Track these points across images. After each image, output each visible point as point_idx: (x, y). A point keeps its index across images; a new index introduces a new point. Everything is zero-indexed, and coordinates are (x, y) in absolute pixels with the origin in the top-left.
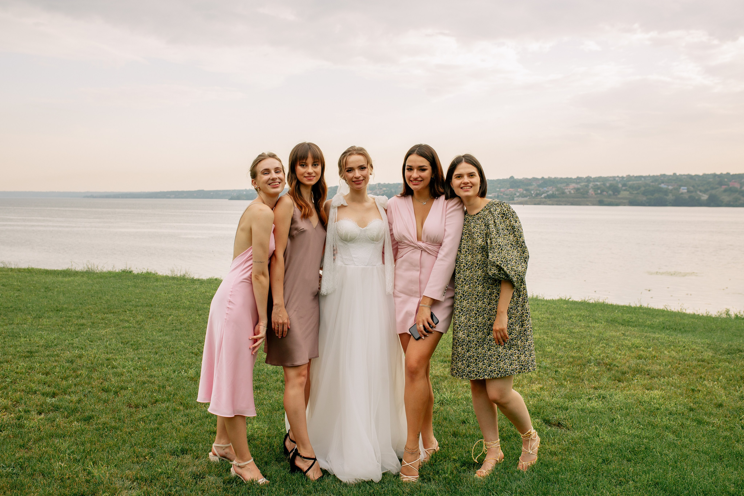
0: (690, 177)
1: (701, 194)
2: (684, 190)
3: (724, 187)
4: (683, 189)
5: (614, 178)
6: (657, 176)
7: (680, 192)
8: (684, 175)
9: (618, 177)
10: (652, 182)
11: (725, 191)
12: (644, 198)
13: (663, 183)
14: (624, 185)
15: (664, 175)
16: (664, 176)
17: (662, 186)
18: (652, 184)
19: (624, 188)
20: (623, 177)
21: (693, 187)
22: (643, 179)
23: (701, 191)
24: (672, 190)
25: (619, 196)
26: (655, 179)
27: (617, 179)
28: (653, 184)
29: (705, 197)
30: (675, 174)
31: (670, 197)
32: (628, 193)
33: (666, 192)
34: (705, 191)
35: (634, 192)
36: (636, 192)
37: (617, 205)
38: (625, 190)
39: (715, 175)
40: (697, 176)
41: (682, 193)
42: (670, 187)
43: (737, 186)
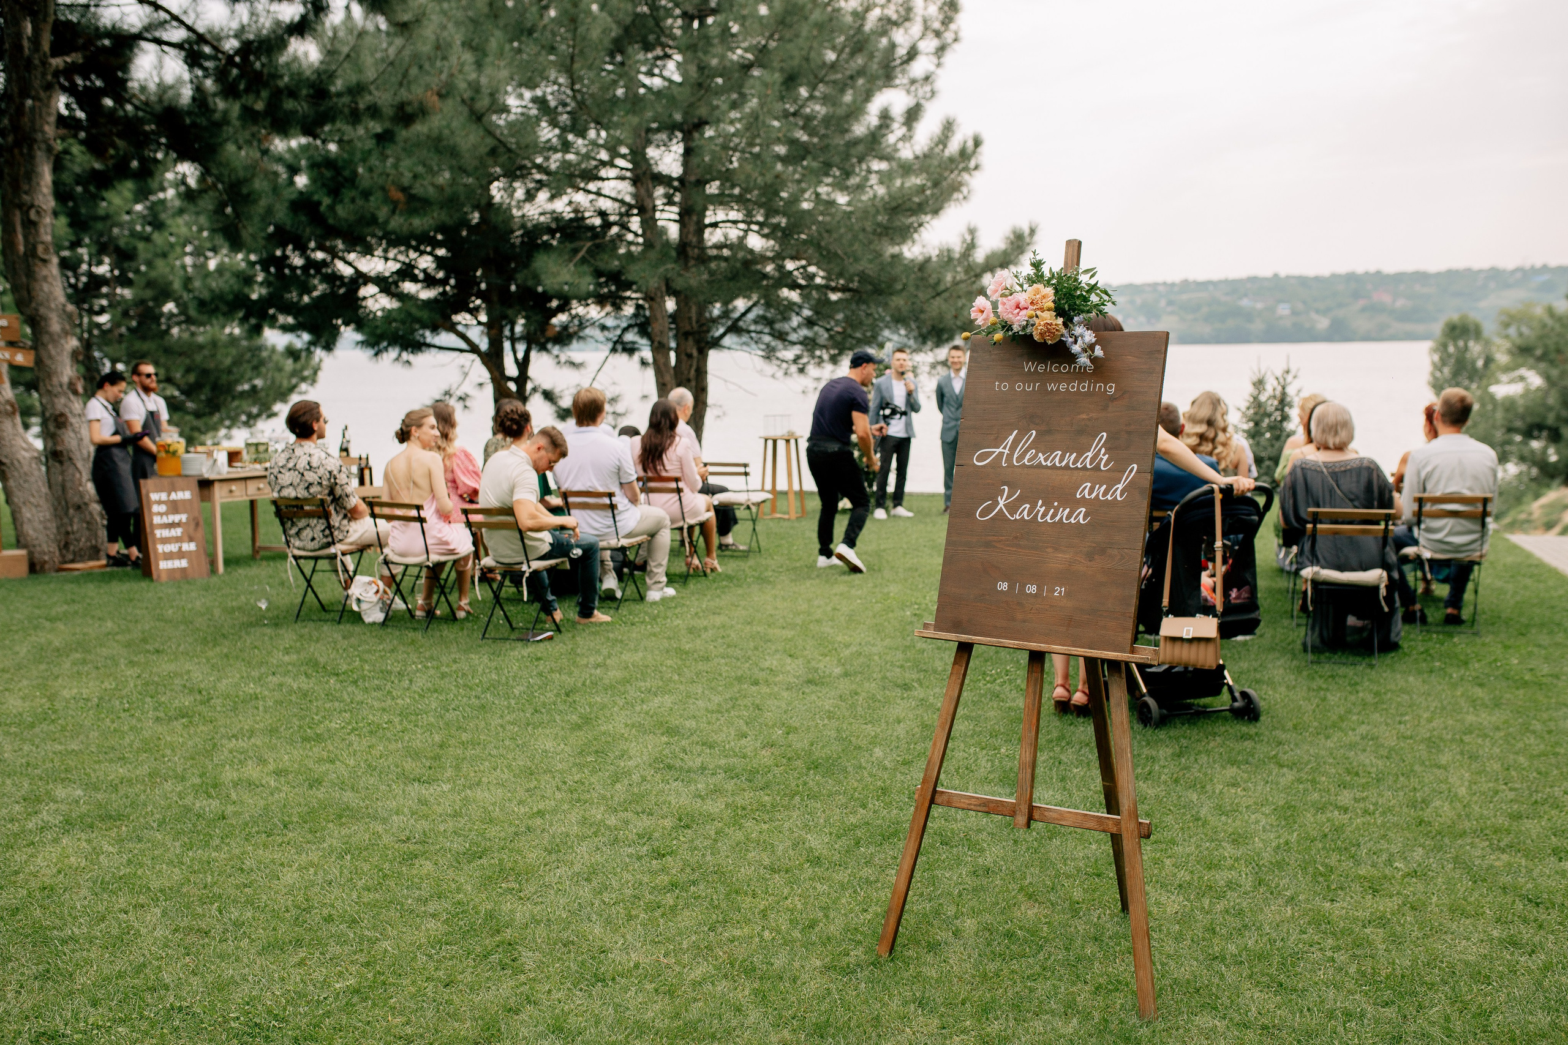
0: (1303, 281)
1: (1316, 317)
2: (1283, 310)
3: (1361, 303)
4: (1283, 308)
5: (1154, 286)
6: (1241, 280)
7: (1277, 315)
8: (1294, 277)
9: (1165, 284)
10: (1227, 294)
11: (1363, 310)
12: (1208, 329)
13: (1246, 295)
14: (1170, 303)
15: (1255, 277)
16: (1253, 280)
17: (1245, 303)
18: (1224, 299)
19: (1169, 309)
20: (1173, 285)
21: (1305, 302)
22: (1211, 288)
23: (1317, 311)
24: (1260, 311)
26: (1235, 287)
27: (1161, 289)
28: (1229, 298)
29: (1323, 323)
30: (1276, 276)
31: (1258, 326)
32: (1177, 318)
33: (1249, 316)
34: (1324, 312)
35: (1186, 319)
36: (1191, 318)
38: (1170, 314)
39: (1351, 277)
40: (1317, 279)
41: (1281, 318)
42: (1259, 306)
43: (1386, 299)
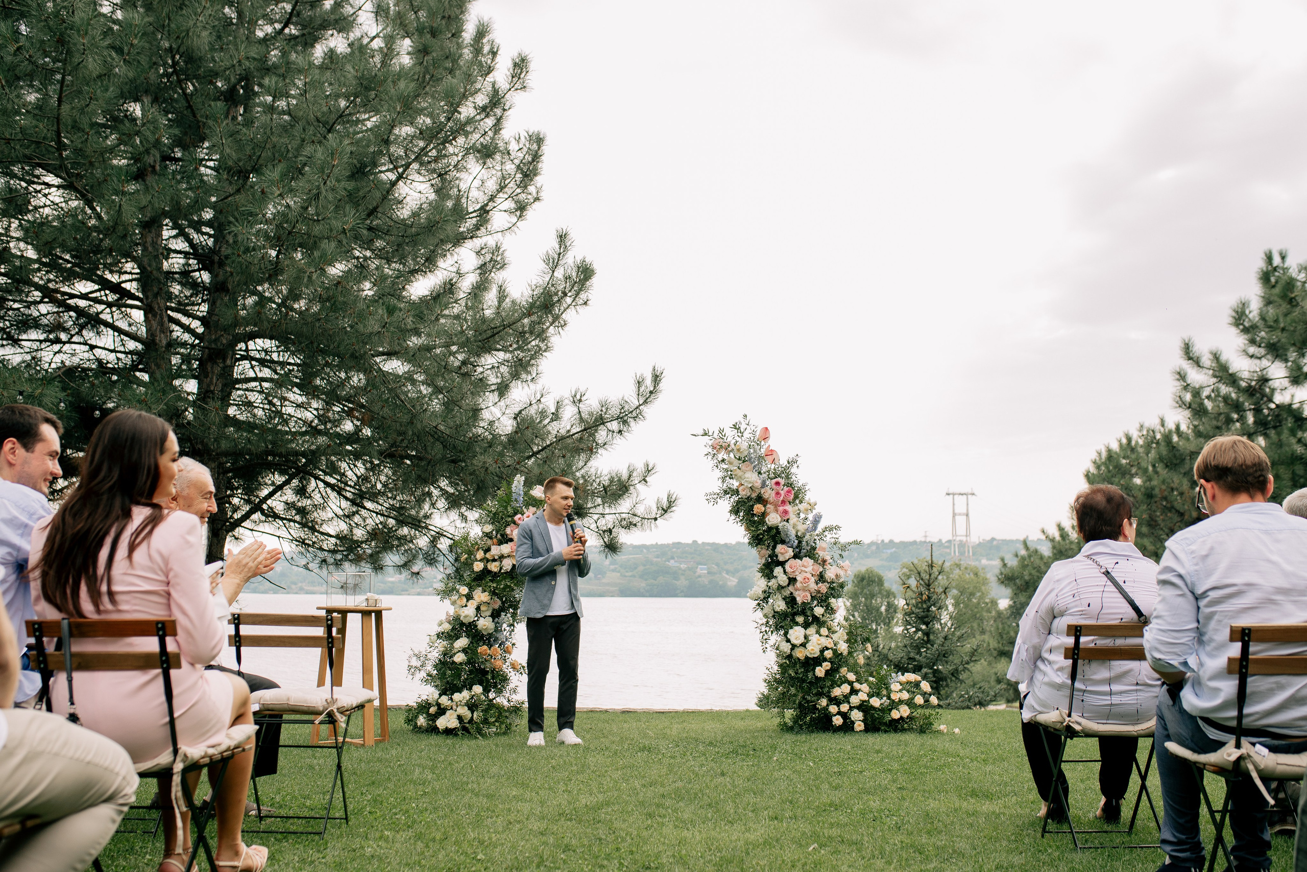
0: (715, 548)
1: (727, 576)
4: (702, 569)
6: (668, 545)
7: (697, 574)
8: (708, 544)
10: (657, 557)
12: (643, 585)
13: (673, 558)
15: (679, 543)
16: (677, 545)
17: (672, 563)
18: (655, 559)
19: (612, 567)
21: (717, 565)
22: (646, 550)
23: (728, 572)
24: (684, 571)
25: (604, 581)
26: (664, 550)
28: (659, 560)
30: (695, 542)
31: (682, 582)
32: (619, 574)
33: (675, 574)
34: (732, 574)
35: (627, 574)
36: (630, 574)
37: (601, 595)
38: (614, 571)
41: (700, 576)
42: (683, 566)
